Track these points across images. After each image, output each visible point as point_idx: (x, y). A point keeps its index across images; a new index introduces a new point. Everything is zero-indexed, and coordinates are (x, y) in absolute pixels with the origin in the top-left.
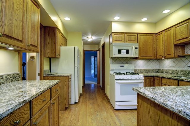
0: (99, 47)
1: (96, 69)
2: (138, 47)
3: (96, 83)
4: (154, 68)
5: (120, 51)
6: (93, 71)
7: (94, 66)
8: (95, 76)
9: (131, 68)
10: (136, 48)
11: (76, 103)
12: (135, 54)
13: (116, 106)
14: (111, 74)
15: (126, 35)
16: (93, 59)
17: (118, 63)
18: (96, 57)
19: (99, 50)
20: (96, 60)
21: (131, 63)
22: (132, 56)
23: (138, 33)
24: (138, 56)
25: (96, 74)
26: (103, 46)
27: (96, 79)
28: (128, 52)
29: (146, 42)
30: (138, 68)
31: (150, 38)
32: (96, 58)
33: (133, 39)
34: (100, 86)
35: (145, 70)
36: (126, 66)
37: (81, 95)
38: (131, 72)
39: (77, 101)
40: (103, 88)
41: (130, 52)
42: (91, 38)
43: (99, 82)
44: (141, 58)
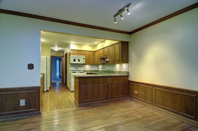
0: (63, 53)
1: (61, 71)
2: (85, 58)
3: (61, 82)
4: (95, 70)
5: (74, 60)
6: (58, 74)
7: (59, 68)
8: (60, 77)
9: (82, 70)
10: (84, 59)
11: (47, 91)
12: (83, 62)
13: (72, 89)
14: (70, 73)
15: (78, 51)
16: (58, 62)
17: (74, 67)
18: (61, 60)
19: (63, 56)
20: (61, 63)
21: (82, 67)
22: (81, 63)
23: (85, 51)
24: (84, 63)
25: (60, 75)
26: (66, 55)
27: (61, 79)
28: (79, 61)
29: (89, 55)
30: (86, 70)
31: (91, 53)
32: (61, 62)
33: (82, 54)
34: (64, 83)
35: (90, 70)
36: (79, 69)
37: (50, 88)
38: (81, 72)
39: (48, 89)
40: (66, 84)
41: (80, 60)
42: (57, 49)
43: (63, 81)
44: (86, 64)
